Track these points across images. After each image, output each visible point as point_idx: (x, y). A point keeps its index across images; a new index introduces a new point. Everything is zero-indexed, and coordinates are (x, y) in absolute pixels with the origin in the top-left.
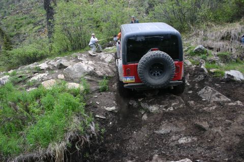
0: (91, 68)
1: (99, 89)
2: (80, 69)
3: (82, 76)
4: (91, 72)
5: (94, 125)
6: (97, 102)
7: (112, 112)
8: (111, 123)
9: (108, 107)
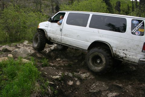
0: (33, 52)
1: (42, 65)
2: (25, 51)
3: (26, 56)
4: (33, 54)
5: (50, 87)
6: (45, 73)
7: (57, 79)
8: (57, 87)
9: (54, 76)
